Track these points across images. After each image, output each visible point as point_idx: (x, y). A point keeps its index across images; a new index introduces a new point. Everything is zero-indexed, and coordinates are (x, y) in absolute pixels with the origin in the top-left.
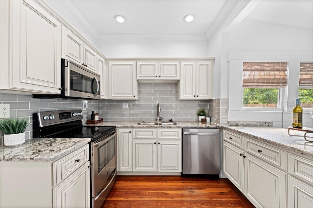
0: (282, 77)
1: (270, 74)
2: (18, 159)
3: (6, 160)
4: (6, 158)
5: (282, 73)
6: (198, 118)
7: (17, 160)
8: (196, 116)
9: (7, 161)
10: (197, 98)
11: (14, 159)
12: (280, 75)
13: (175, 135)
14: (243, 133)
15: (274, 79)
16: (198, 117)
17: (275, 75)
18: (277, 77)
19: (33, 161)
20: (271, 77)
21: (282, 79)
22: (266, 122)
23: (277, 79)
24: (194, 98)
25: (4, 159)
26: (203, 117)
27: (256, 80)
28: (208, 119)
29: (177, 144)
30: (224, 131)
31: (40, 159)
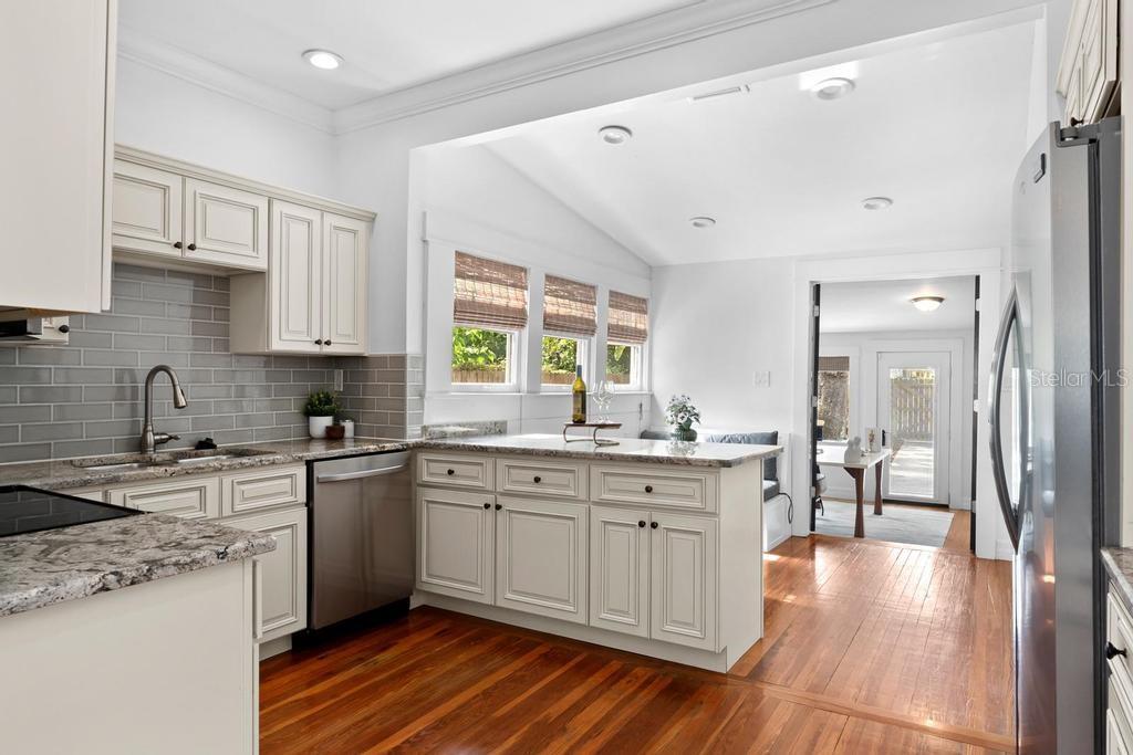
0: (520, 305)
1: (500, 293)
2: (176, 564)
3: (128, 583)
4: (130, 574)
5: (519, 293)
6: (308, 426)
7: (172, 570)
8: (300, 417)
9: (133, 583)
10: (327, 350)
11: (160, 571)
12: (517, 300)
13: (285, 493)
14: (491, 448)
15: (507, 308)
16: (308, 422)
17: (508, 297)
18: (512, 304)
19: (225, 560)
20: (503, 302)
22: (496, 423)
23: (512, 309)
24: (316, 349)
25: (119, 581)
26: (327, 421)
28: (349, 425)
29: (292, 526)
30: (422, 457)
31: (246, 549)
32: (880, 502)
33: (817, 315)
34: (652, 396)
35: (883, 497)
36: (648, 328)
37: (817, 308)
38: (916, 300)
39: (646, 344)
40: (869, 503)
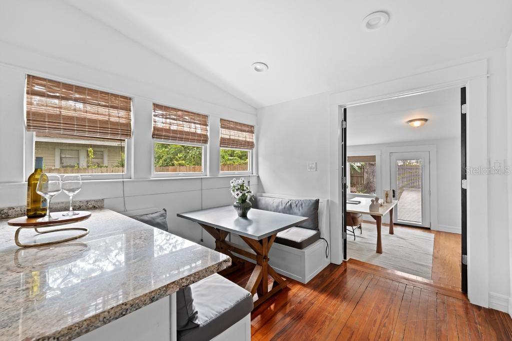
0: (123, 121)
1: (98, 111)
5: (122, 113)
12: (119, 117)
15: (106, 122)
17: (109, 115)
18: (112, 119)
20: (100, 118)
21: (122, 124)
23: (113, 123)
27: (63, 119)
32: (392, 225)
33: (344, 127)
34: (258, 177)
35: (394, 222)
36: (254, 141)
37: (344, 123)
38: (411, 121)
39: (254, 150)
40: (385, 225)
